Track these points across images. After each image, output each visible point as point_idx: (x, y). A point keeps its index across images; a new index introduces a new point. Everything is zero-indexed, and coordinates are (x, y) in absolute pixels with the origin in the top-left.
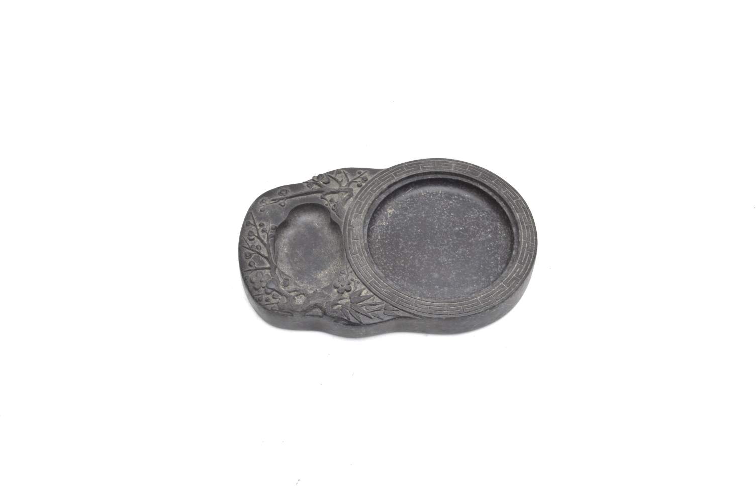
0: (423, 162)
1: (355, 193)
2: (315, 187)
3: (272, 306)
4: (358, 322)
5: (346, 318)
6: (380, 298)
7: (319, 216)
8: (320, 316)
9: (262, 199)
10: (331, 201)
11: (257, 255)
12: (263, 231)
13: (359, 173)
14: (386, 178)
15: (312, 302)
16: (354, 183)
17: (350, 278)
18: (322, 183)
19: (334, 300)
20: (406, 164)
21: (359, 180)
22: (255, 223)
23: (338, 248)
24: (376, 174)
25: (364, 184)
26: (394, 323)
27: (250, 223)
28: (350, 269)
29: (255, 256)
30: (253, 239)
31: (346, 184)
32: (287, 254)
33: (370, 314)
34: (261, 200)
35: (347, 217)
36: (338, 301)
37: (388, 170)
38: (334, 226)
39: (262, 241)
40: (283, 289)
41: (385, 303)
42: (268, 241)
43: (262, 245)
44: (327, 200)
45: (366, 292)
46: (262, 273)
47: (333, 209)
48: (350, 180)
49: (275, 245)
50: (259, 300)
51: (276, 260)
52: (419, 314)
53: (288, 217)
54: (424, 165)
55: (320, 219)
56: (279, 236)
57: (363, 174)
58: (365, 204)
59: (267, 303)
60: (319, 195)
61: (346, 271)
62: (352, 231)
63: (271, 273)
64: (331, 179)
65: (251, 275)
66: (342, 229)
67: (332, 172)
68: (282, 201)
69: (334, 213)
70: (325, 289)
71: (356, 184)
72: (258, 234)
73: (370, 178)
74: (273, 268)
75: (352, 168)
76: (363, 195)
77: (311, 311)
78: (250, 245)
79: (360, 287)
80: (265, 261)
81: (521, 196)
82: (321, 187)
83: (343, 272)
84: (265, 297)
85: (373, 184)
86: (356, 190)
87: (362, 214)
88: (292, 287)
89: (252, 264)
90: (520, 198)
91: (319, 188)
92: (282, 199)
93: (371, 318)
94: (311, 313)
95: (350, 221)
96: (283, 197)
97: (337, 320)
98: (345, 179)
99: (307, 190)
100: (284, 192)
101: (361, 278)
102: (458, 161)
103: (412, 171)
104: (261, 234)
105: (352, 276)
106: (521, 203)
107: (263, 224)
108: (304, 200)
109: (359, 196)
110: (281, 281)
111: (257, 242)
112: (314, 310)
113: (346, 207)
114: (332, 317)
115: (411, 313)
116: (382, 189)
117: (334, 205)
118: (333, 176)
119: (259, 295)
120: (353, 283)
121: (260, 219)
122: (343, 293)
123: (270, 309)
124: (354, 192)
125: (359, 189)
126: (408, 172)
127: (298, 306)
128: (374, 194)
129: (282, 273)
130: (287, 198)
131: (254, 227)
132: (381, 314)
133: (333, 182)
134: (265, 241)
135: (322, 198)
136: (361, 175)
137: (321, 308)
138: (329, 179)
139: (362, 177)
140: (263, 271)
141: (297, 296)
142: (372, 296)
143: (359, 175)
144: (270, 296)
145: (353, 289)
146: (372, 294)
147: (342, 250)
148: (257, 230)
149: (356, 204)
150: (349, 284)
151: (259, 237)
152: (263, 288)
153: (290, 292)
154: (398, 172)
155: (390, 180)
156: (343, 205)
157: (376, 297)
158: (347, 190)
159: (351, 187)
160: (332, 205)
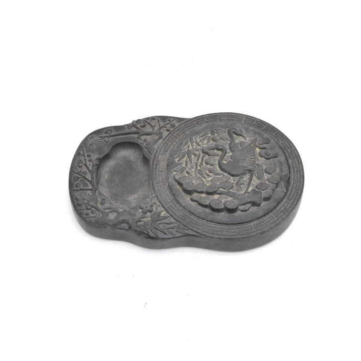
0: (220, 115)
2: (134, 129)
3: (90, 219)
4: (155, 236)
5: (146, 233)
6: (174, 219)
7: (135, 152)
8: (126, 230)
9: (92, 135)
10: (145, 141)
11: (83, 178)
12: (90, 161)
13: (169, 120)
14: (190, 126)
15: (121, 218)
16: (164, 128)
17: (153, 201)
18: (139, 126)
19: (139, 218)
20: (207, 116)
21: (169, 126)
22: (84, 154)
23: (147, 178)
24: (182, 122)
25: (172, 129)
26: (183, 239)
27: (80, 154)
28: (154, 195)
29: (81, 180)
30: (81, 166)
31: (158, 128)
32: (107, 180)
33: (165, 230)
34: (90, 137)
35: (156, 154)
36: (141, 219)
37: (191, 119)
38: (146, 160)
39: (88, 168)
40: (100, 206)
41: (178, 223)
42: (92, 168)
43: (88, 172)
44: (141, 140)
45: (164, 213)
46: (85, 193)
47: (145, 147)
48: (161, 125)
49: (98, 172)
50: (81, 213)
51: (98, 184)
52: (203, 233)
53: (110, 151)
54: (220, 117)
55: (136, 154)
56: (102, 165)
57: (172, 121)
58: (171, 145)
59: (86, 216)
60: (136, 136)
61: (150, 196)
62: (159, 165)
63: (92, 193)
64: (146, 123)
65: (76, 194)
66: (151, 163)
67: (148, 118)
68: (106, 138)
69: (146, 150)
70: (133, 208)
71: (166, 129)
72: (86, 162)
73: (177, 125)
74: (94, 190)
75: (164, 116)
76: (170, 137)
77: (120, 225)
78: (79, 170)
79: (160, 209)
80: (89, 183)
81: (294, 147)
82: (138, 129)
83: (148, 196)
84: (85, 211)
85: (179, 129)
86: (165, 133)
87: (168, 153)
88: (107, 205)
89: (78, 185)
90: (294, 148)
92: (107, 137)
93: (166, 234)
94: (120, 227)
95: (158, 157)
96: (108, 135)
97: (140, 233)
98: (157, 125)
99: (127, 131)
100: (109, 132)
101: (161, 202)
102: (248, 116)
104: (87, 163)
105: (155, 200)
106: (294, 152)
107: (90, 155)
108: (124, 138)
109: (167, 139)
110: (100, 200)
111: (84, 169)
112: (122, 225)
113: (156, 147)
114: (136, 231)
115: (197, 232)
116: (185, 133)
117: (147, 144)
118: (149, 121)
119: (81, 210)
120: (155, 206)
121: (88, 151)
122: (146, 213)
123: (88, 221)
124: (163, 135)
125: (168, 133)
126: (208, 122)
127: (110, 220)
128: (179, 137)
129: (100, 194)
130: (111, 136)
131: (83, 157)
132: (174, 231)
133: (148, 126)
134: (91, 168)
135: (138, 138)
137: (128, 223)
138: (145, 124)
139: (171, 123)
140: (86, 191)
141: (110, 212)
142: (169, 217)
143: (169, 122)
144: (89, 211)
145: (154, 211)
146: (169, 215)
147: (150, 179)
148: (85, 160)
149: (164, 145)
150: (152, 206)
151: (86, 165)
152: (85, 204)
153: (105, 209)
154: (199, 122)
155: (192, 127)
156: (154, 145)
157: (171, 217)
158: (158, 133)
159: (161, 131)
160: (145, 144)
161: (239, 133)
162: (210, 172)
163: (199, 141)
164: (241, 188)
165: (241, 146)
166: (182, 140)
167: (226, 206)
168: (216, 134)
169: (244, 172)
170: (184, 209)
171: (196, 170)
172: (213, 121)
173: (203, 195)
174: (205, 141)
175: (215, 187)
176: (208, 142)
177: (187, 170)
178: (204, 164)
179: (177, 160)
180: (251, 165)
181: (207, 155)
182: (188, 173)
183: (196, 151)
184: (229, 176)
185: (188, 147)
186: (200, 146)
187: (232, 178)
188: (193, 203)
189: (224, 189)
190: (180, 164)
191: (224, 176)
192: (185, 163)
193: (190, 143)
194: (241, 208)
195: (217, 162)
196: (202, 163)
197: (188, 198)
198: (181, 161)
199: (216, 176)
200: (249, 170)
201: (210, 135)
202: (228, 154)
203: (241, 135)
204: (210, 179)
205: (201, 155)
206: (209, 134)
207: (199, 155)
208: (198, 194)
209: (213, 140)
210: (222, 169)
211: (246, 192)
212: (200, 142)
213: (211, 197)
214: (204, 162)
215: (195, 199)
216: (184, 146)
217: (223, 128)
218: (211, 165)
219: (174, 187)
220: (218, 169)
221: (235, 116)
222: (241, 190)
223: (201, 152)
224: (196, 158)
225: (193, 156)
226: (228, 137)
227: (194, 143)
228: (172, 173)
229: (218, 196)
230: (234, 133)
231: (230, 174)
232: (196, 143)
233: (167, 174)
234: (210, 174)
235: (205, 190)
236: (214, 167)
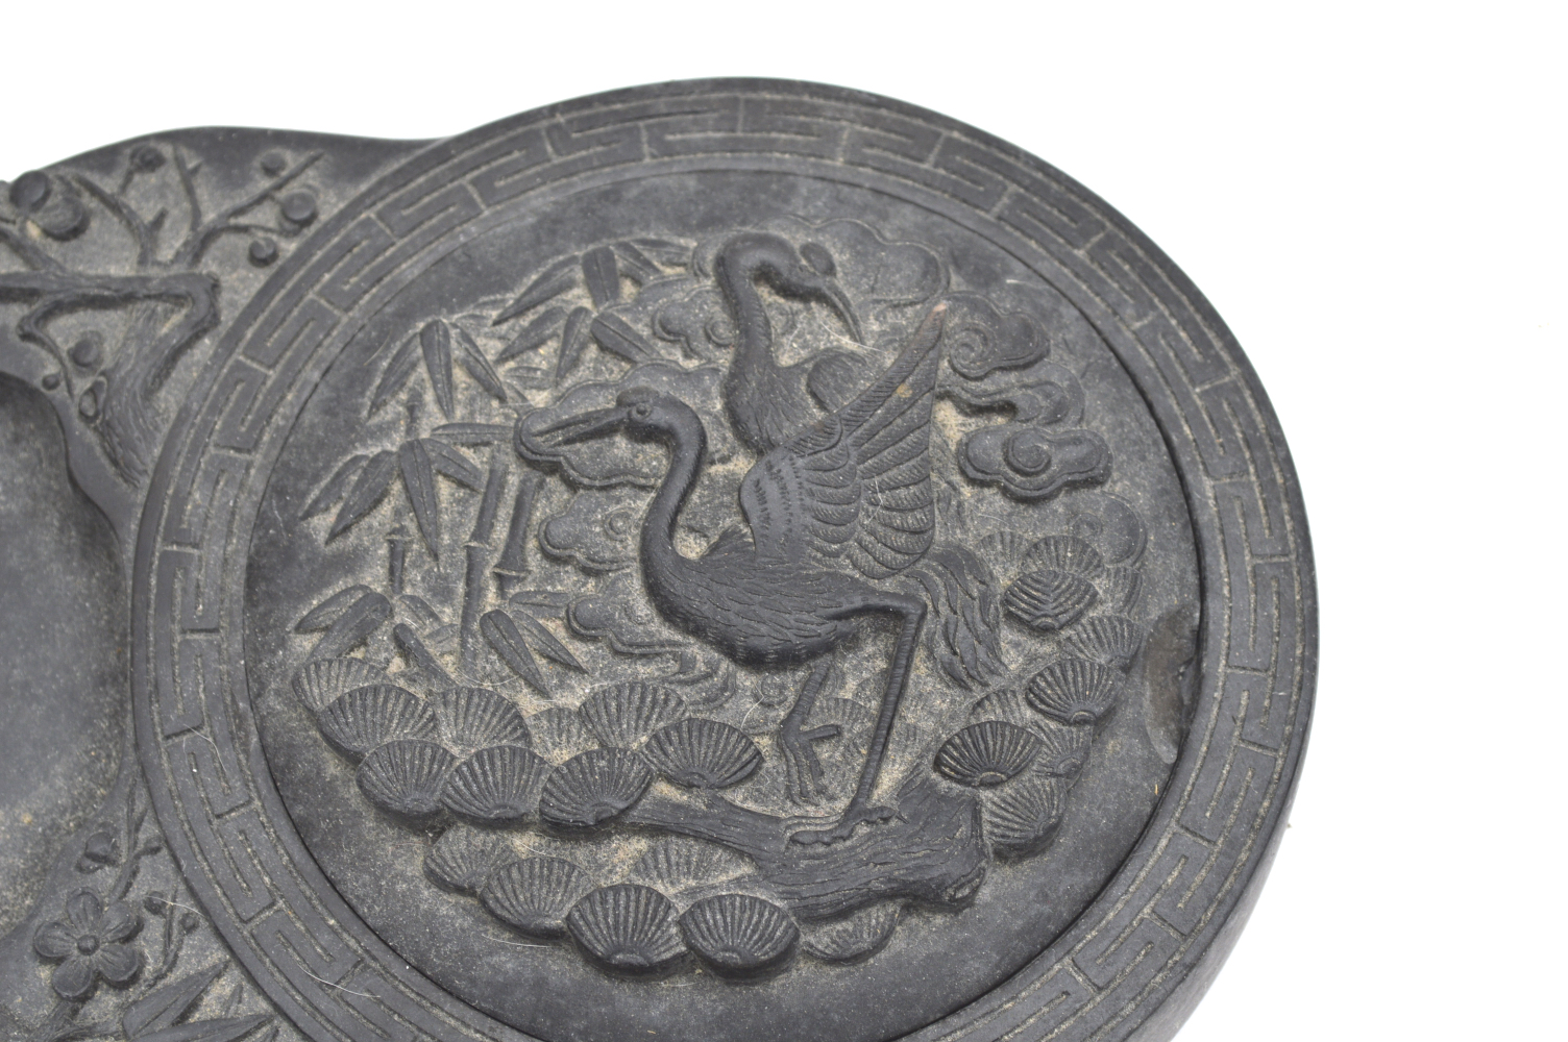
0: (661, 105)
1: (232, 304)
7: (17, 439)
10: (81, 357)
13: (270, 171)
14: (427, 213)
16: (227, 241)
17: (138, 893)
18: (34, 231)
20: (560, 119)
21: (266, 216)
24: (374, 179)
25: (289, 247)
28: (150, 832)
31: (178, 244)
35: (162, 467)
37: (441, 152)
44: (53, 350)
45: (228, 991)
47: (82, 413)
54: (666, 128)
55: (23, 455)
57: (292, 177)
58: (282, 386)
60: (11, 315)
61: (121, 840)
62: (186, 572)
66: (129, 552)
67: (103, 158)
69: (91, 437)
73: (330, 205)
75: (230, 132)
76: (273, 323)
79: (199, 953)
81: (1241, 359)
82: (29, 260)
83: (98, 849)
85: (346, 248)
86: (241, 285)
87: (258, 458)
90: (1235, 371)
91: (18, 267)
95: (180, 500)
98: (178, 211)
101: (205, 897)
103: (588, 165)
105: (154, 879)
106: (1239, 409)
109: (249, 334)
113: (169, 399)
116: (394, 282)
117: (93, 391)
118: (109, 185)
120: (154, 926)
122: (84, 998)
124: (225, 297)
125: (260, 278)
126: (568, 171)
128: (345, 320)
135: (27, 337)
136: (279, 187)
139: (282, 195)
142: (269, 1020)
143: (265, 184)
145: (149, 970)
146: (263, 1006)
149: (226, 387)
150: (129, 938)
154: (504, 172)
155: (448, 228)
156: (149, 391)
157: (284, 1026)
158: (182, 289)
159: (209, 265)
160: (82, 384)
161: (805, 272)
162: (575, 635)
163: (491, 348)
164: (817, 770)
165: (822, 405)
166: (369, 349)
167: (700, 943)
168: (628, 289)
169: (842, 626)
170: (378, 949)
171: (466, 618)
172: (608, 161)
173: (523, 844)
174: (544, 357)
175: (612, 779)
176: (568, 362)
177: (403, 617)
178: (534, 561)
179: (323, 523)
180: (893, 570)
181: (552, 482)
182: (403, 644)
183: (474, 445)
184: (725, 665)
185: (413, 409)
186: (502, 399)
187: (746, 680)
188: (447, 907)
189: (689, 787)
190: (350, 562)
191: (686, 664)
192: (383, 551)
193: (422, 370)
194: (822, 938)
195: (632, 546)
196: (512, 556)
197: (407, 859)
198: (352, 539)
199: (625, 668)
200: (884, 610)
201: (579, 297)
202: (717, 469)
203: (821, 298)
204: (574, 696)
205: (513, 480)
206: (570, 285)
207: (496, 482)
208: (480, 839)
209: (603, 348)
210: (669, 610)
211: (854, 812)
212: (503, 358)
213: (581, 854)
214: (532, 544)
215: (461, 873)
216: (376, 406)
217: (683, 225)
218: (587, 572)
219: (302, 768)
220: (643, 608)
221: (778, 107)
222: (822, 791)
223: (509, 460)
224: (473, 511)
225: (445, 489)
226: (717, 311)
227: (459, 375)
228: (282, 643)
229: (641, 844)
230: (765, 274)
231: (727, 647)
232: (471, 373)
233: (255, 651)
234: (579, 651)
235: (533, 802)
236: (611, 590)
